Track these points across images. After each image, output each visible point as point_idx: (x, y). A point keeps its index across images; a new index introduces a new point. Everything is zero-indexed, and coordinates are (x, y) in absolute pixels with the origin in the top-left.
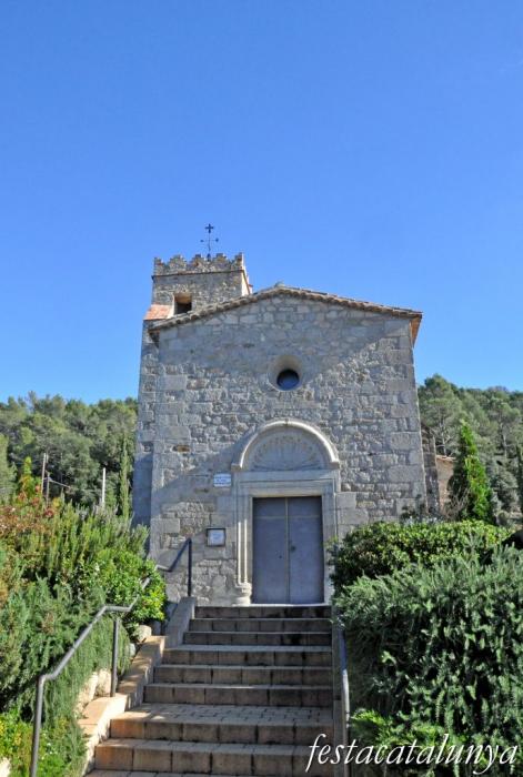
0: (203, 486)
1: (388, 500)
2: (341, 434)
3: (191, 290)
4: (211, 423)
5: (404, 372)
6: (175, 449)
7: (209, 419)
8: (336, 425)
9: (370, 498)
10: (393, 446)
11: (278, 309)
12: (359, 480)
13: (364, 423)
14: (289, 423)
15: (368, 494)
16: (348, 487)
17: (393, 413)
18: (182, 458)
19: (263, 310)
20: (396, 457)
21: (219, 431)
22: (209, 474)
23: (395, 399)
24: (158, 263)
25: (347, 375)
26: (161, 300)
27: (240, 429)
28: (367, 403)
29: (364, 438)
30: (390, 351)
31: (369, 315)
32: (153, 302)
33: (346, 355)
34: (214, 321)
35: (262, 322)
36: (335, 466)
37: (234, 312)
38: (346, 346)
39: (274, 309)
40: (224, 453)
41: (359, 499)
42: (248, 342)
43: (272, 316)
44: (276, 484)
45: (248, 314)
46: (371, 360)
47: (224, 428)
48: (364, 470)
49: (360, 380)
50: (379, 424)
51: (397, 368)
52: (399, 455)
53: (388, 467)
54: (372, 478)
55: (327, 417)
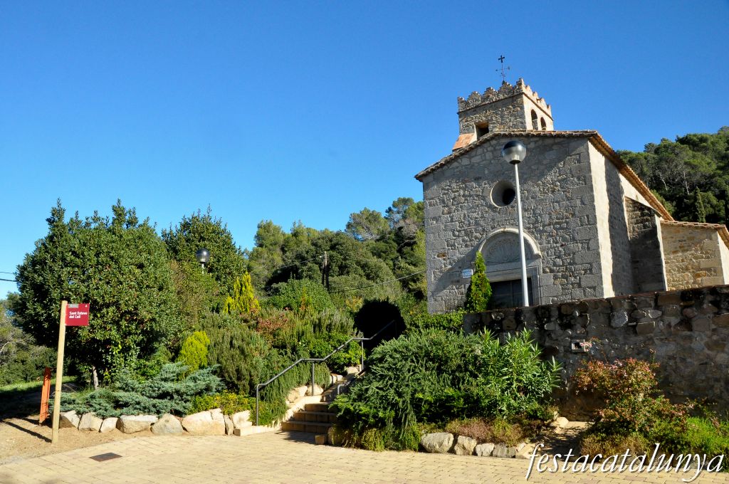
0: (456, 279)
1: (575, 277)
2: (541, 232)
3: (486, 117)
4: (459, 236)
5: (585, 180)
6: (438, 256)
7: (457, 233)
8: (538, 227)
9: (563, 277)
10: (577, 237)
11: (495, 148)
12: (555, 264)
13: (556, 223)
14: (506, 229)
15: (560, 274)
16: (548, 270)
17: (577, 213)
18: (443, 262)
19: (485, 151)
20: (580, 245)
21: (463, 240)
22: (460, 270)
23: (578, 202)
24: (460, 101)
25: (544, 189)
26: (466, 130)
27: (476, 238)
28: (558, 208)
29: (557, 234)
30: (574, 165)
31: (558, 140)
32: (461, 132)
33: (543, 175)
34: (455, 164)
35: (485, 160)
36: (538, 256)
37: (467, 156)
38: (542, 167)
39: (492, 148)
40: (467, 255)
41: (556, 278)
42: (478, 175)
43: (491, 153)
44: (500, 272)
45: (476, 155)
46: (560, 175)
47: (466, 238)
48: (559, 257)
49: (553, 192)
50: (567, 223)
51: (579, 179)
52: (582, 243)
53: (574, 254)
54: (563, 262)
55: (531, 222)
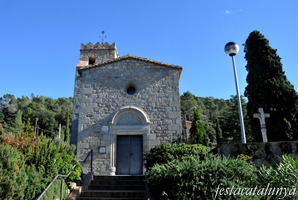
0: (98, 131)
1: (168, 137)
2: (151, 112)
3: (95, 56)
4: (101, 107)
5: (175, 89)
6: (87, 116)
7: (101, 105)
8: (149, 108)
9: (161, 136)
10: (170, 117)
12: (157, 129)
13: (159, 108)
14: (131, 107)
15: (160, 134)
16: (153, 132)
17: (170, 104)
18: (90, 120)
19: (122, 64)
20: (171, 121)
21: (104, 110)
22: (100, 126)
23: (171, 99)
24: (82, 45)
25: (154, 89)
26: (83, 59)
27: (112, 109)
28: (161, 100)
29: (159, 114)
30: (170, 81)
31: (163, 67)
32: (80, 60)
33: (153, 82)
34: (104, 67)
35: (122, 69)
36: (148, 124)
37: (112, 65)
38: (153, 79)
39: (127, 64)
40: (106, 118)
41: (157, 136)
42: (116, 76)
43: (126, 66)
44: (126, 130)
45: (117, 65)
46: (163, 84)
47: (106, 109)
48: (159, 126)
49: (159, 92)
50: (165, 109)
51: (172, 88)
52: (172, 120)
53: (168, 125)
54: (162, 129)
55: (145, 105)
